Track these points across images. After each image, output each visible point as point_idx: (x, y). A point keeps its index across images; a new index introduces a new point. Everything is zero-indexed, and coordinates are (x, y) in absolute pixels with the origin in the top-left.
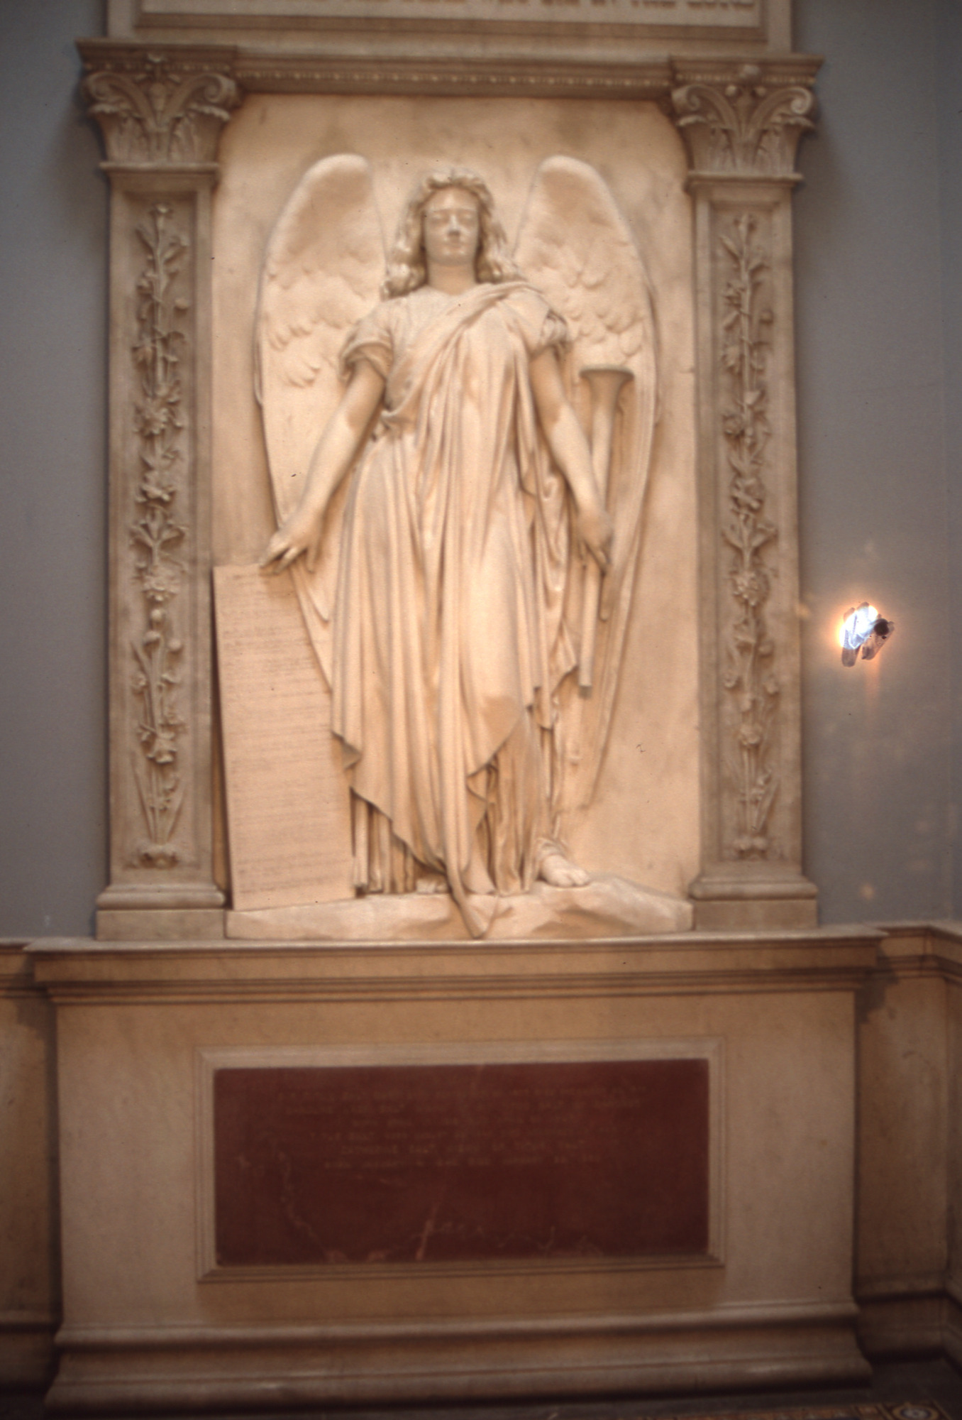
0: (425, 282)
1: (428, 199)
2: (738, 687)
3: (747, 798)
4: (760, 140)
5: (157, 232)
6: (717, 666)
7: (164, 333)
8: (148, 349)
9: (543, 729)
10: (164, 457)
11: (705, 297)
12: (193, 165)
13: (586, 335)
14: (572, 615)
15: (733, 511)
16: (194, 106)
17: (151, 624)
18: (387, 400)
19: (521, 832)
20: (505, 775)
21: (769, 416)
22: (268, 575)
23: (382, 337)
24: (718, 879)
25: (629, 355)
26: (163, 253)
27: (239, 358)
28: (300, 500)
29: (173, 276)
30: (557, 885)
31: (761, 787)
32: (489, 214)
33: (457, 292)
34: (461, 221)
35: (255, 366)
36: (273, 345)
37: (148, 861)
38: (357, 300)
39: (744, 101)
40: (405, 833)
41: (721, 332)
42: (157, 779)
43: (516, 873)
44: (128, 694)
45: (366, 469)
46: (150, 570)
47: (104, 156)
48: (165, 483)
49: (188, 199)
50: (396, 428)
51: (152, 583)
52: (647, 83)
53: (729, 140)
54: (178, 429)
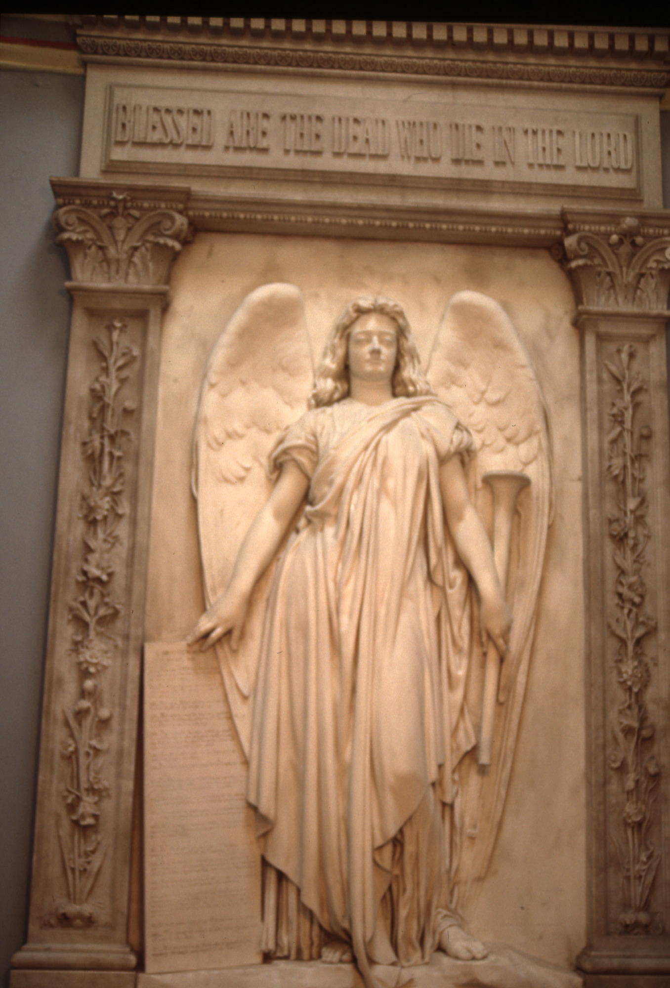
0: (347, 395)
1: (353, 322)
2: (622, 769)
3: (632, 874)
4: (639, 282)
5: (111, 343)
6: (604, 747)
7: (112, 431)
8: (97, 444)
9: (444, 804)
10: (105, 541)
11: (593, 414)
12: (147, 287)
13: (488, 446)
14: (473, 697)
15: (618, 605)
16: (151, 238)
17: (83, 694)
18: (311, 496)
19: (423, 903)
20: (409, 848)
21: (649, 520)
22: (194, 652)
23: (308, 440)
24: (605, 953)
25: (526, 464)
26: (115, 360)
27: (179, 456)
28: (228, 584)
29: (123, 381)
30: (457, 958)
31: (645, 863)
32: (406, 338)
33: (377, 403)
34: (381, 341)
35: (193, 464)
36: (209, 445)
37: (65, 920)
38: (286, 409)
39: (625, 250)
40: (312, 901)
41: (606, 445)
42: (79, 842)
43: (417, 944)
44: (57, 758)
45: (289, 558)
46: (86, 643)
47: (69, 276)
48: (105, 564)
49: (142, 316)
50: (318, 521)
51: (86, 655)
52: (543, 232)
53: (612, 281)
54: (119, 517)
